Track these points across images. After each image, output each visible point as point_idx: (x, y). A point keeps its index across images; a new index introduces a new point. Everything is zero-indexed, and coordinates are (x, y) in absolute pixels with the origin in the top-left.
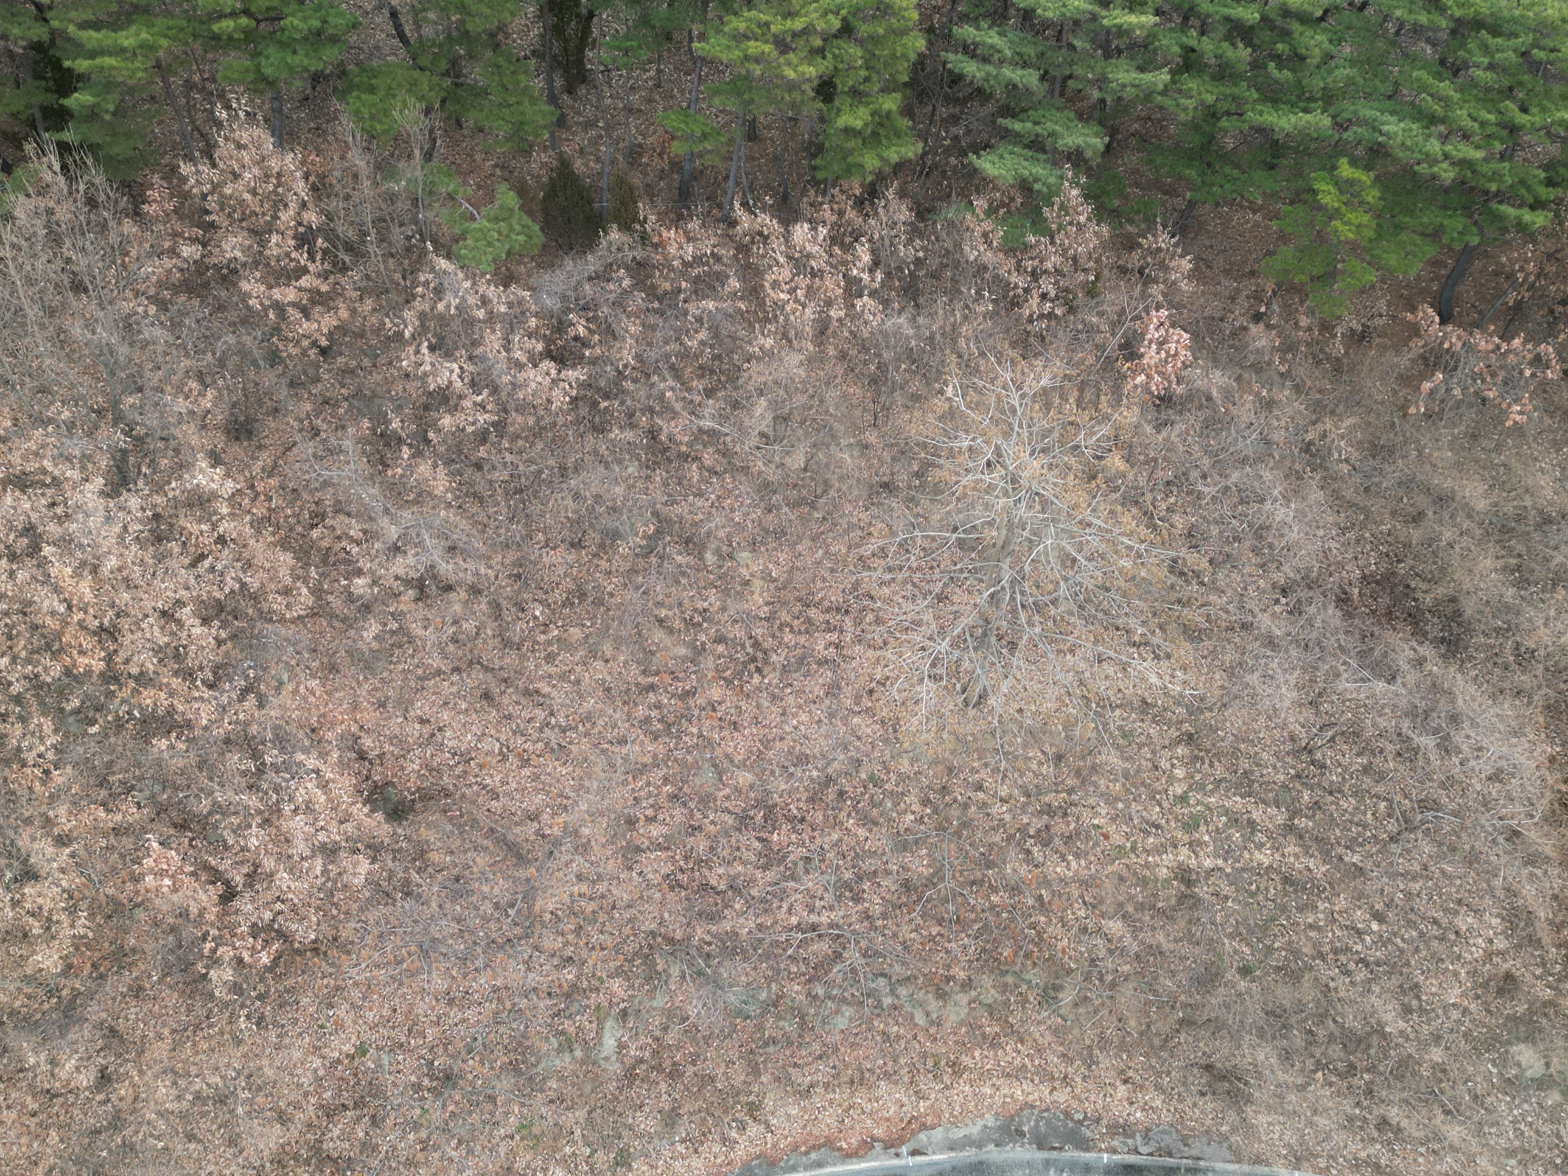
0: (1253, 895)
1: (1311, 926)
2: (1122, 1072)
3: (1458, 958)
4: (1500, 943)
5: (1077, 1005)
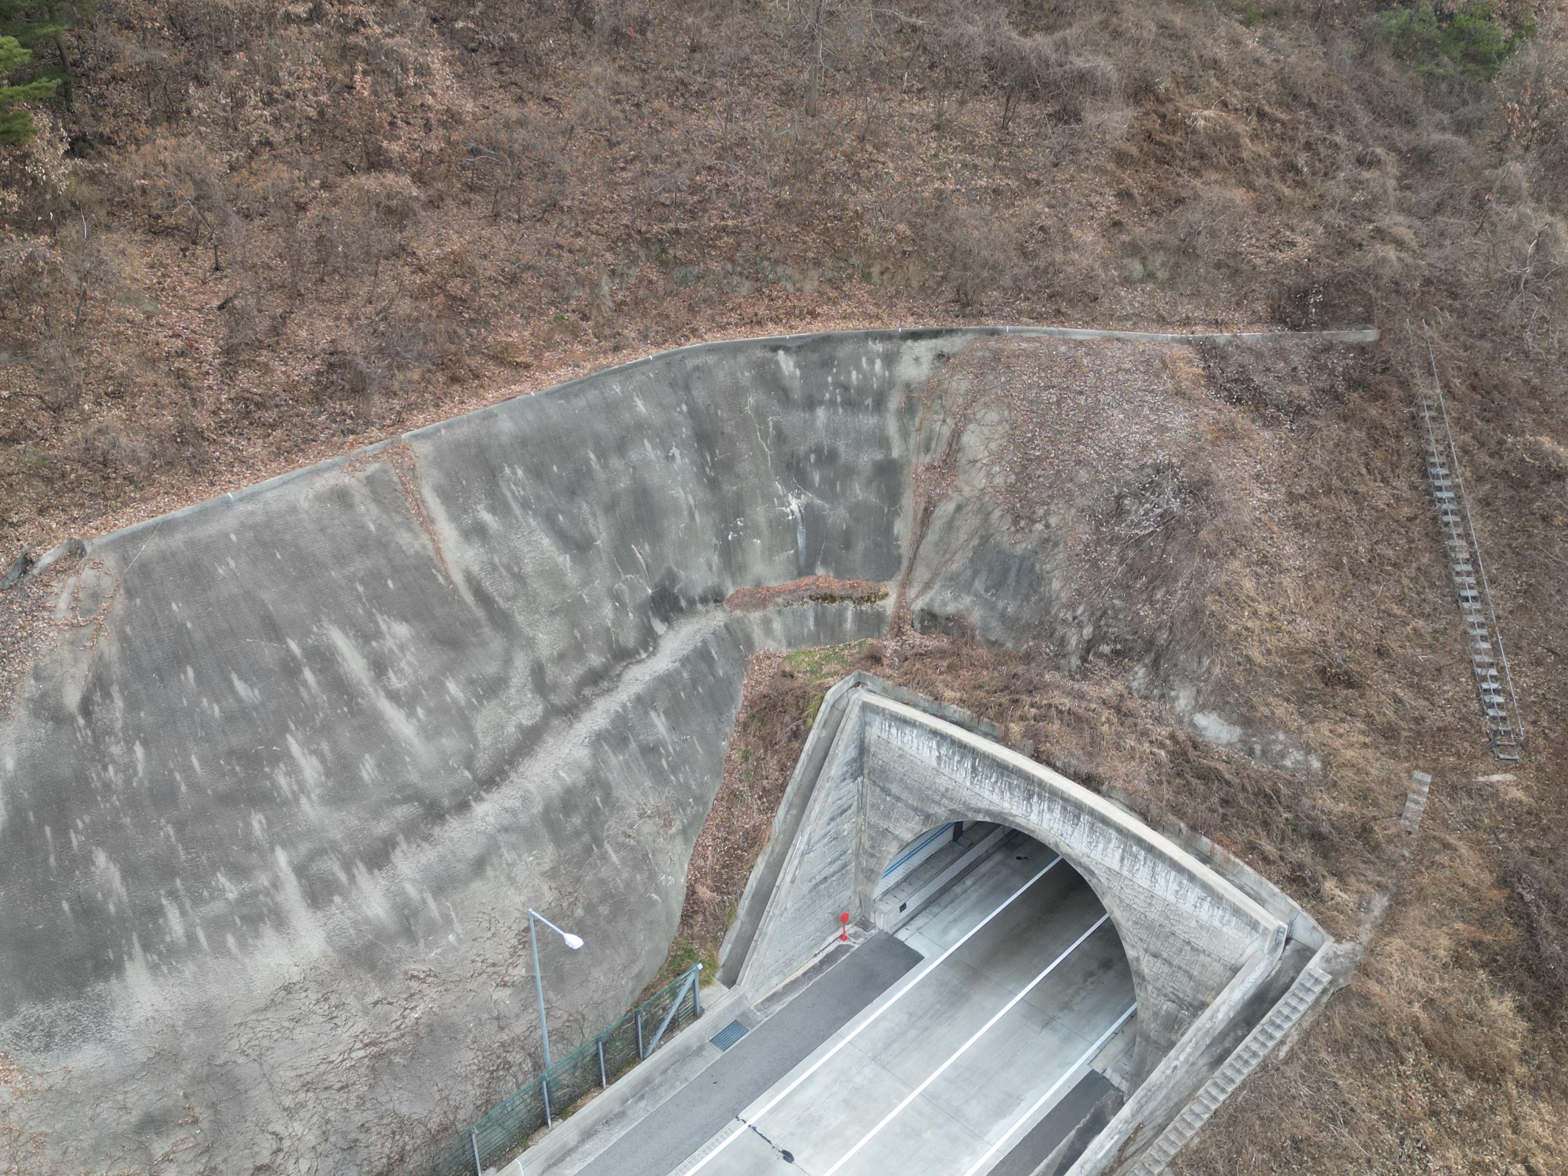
3: (1092, 218)
4: (1114, 208)
5: (882, 273)
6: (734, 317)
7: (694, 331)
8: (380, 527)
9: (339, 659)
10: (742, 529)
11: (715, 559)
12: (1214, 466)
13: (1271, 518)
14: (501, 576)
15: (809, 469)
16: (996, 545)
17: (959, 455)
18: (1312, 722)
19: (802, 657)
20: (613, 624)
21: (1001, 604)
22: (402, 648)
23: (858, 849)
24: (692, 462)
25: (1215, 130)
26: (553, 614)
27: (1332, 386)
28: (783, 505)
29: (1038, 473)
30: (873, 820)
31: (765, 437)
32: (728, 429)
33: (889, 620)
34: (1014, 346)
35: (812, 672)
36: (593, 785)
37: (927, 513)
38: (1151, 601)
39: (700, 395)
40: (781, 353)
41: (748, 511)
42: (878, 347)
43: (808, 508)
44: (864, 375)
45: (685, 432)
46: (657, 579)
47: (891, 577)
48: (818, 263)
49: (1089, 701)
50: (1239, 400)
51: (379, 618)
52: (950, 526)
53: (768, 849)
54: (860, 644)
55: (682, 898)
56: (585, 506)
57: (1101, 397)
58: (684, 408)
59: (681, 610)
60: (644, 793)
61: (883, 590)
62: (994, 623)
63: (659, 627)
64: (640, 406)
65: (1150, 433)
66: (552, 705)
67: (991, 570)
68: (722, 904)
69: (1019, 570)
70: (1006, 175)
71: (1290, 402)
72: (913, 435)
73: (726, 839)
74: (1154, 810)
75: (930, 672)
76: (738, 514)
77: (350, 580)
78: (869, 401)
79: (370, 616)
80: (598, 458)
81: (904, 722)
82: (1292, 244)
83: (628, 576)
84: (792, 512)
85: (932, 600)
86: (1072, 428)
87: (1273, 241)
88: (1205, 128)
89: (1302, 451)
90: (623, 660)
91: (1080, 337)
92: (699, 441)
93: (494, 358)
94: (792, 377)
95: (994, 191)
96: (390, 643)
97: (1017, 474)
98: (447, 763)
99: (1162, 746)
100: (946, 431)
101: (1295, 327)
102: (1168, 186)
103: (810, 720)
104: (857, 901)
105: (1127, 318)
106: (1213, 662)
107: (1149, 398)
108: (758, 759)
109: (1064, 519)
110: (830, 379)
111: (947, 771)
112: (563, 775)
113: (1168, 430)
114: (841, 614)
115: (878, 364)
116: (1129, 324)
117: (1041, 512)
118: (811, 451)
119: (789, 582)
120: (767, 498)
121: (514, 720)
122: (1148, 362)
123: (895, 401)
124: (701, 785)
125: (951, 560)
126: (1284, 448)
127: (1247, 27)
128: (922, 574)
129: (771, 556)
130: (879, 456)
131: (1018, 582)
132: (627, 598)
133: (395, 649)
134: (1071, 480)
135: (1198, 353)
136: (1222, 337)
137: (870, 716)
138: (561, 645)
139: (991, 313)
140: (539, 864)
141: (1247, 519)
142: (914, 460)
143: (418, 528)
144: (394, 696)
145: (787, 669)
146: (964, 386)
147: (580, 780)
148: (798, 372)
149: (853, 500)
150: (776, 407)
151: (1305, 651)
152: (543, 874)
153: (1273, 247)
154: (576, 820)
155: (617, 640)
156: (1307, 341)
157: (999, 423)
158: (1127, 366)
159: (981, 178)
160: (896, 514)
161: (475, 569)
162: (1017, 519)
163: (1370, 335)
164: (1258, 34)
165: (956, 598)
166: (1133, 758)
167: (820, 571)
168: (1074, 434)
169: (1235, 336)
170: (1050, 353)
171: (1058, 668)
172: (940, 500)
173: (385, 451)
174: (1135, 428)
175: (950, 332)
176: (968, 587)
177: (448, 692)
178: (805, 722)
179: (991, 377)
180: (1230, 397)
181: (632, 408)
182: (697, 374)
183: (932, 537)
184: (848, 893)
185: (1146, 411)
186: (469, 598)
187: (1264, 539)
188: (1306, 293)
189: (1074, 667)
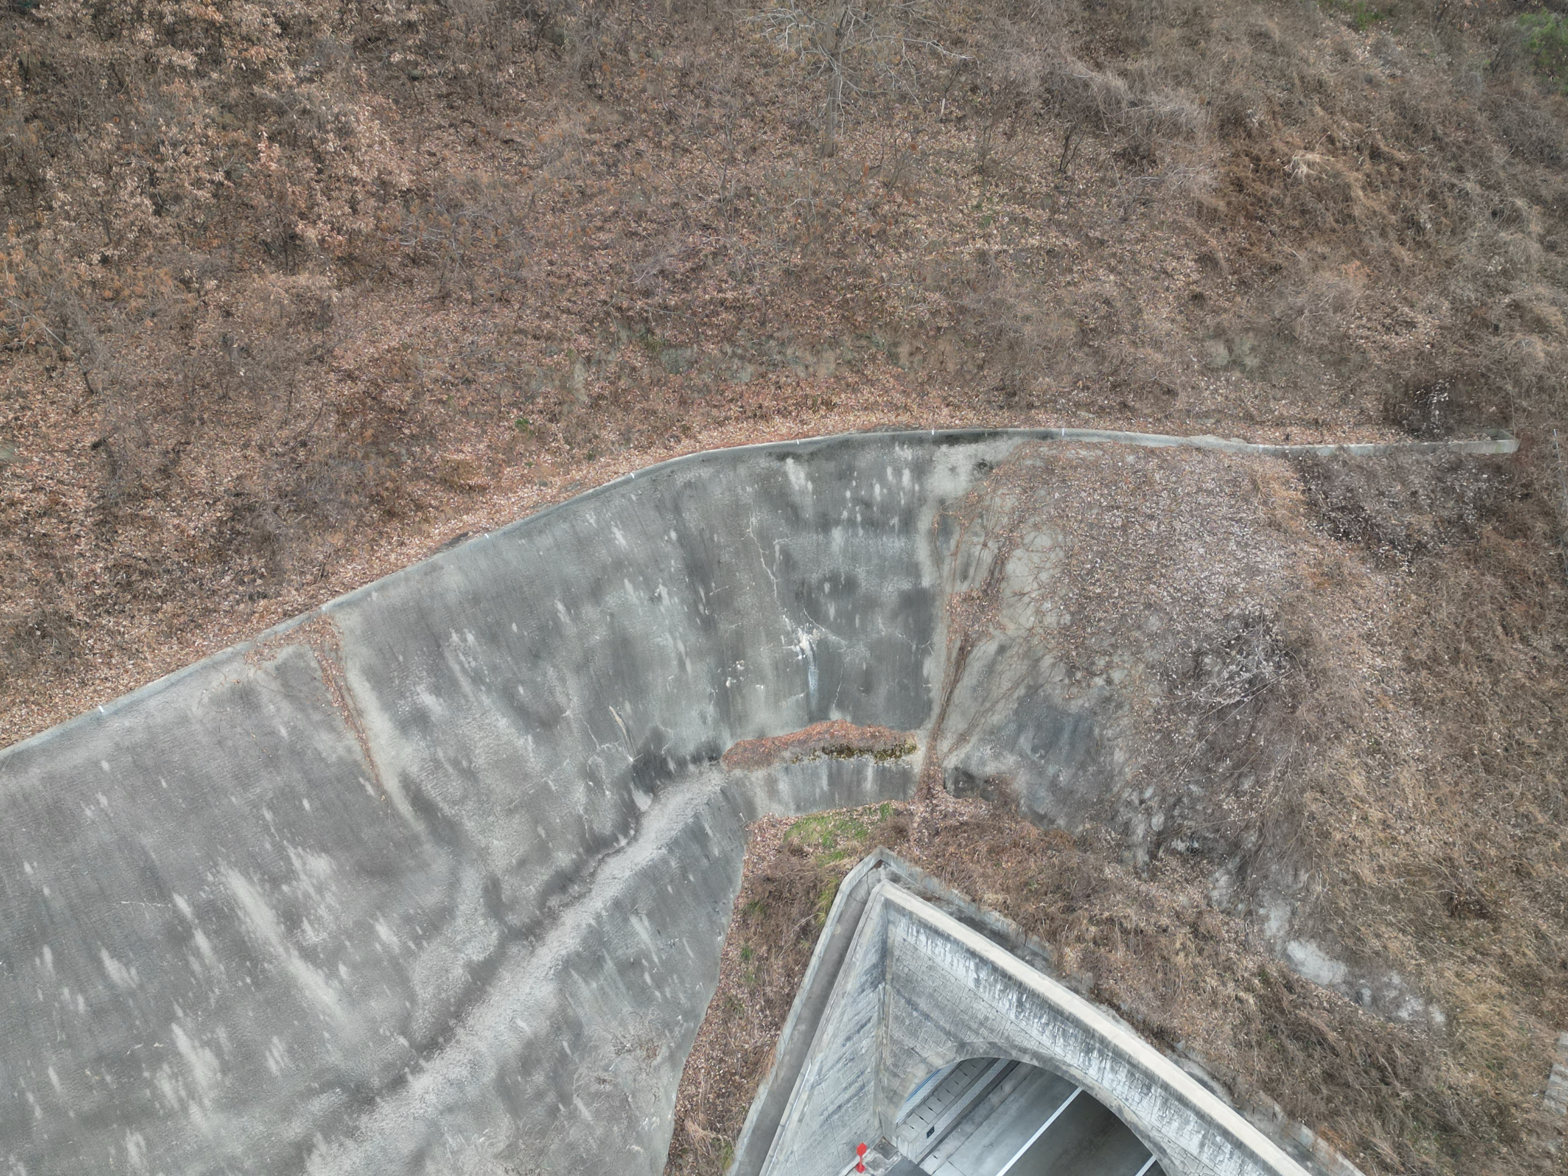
0: (1028, 267)
1: (1069, 283)
2: (945, 399)
3: (1167, 289)
4: (1195, 276)
5: (911, 354)
6: (734, 410)
7: (686, 429)
8: (293, 730)
9: (240, 914)
10: (742, 673)
11: (711, 710)
12: (1315, 622)
13: (1385, 692)
14: (446, 775)
15: (822, 600)
16: (1047, 698)
17: (1003, 585)
18: (1434, 961)
19: (813, 825)
20: (586, 810)
21: (1051, 770)
22: (320, 889)
23: (878, 1066)
24: (683, 601)
25: (1320, 179)
26: (510, 812)
27: (1461, 517)
28: (791, 642)
29: (1099, 615)
30: (897, 1035)
31: (770, 562)
32: (725, 557)
33: (918, 778)
34: (1071, 454)
35: (825, 846)
36: (559, 1028)
37: (964, 651)
38: (1238, 794)
39: (692, 517)
40: (790, 461)
41: (750, 652)
42: (906, 454)
43: (822, 645)
44: (890, 490)
45: (674, 564)
46: (640, 743)
47: (919, 725)
48: (834, 343)
49: (1159, 913)
50: (1346, 534)
51: (291, 852)
52: (990, 670)
53: (770, 1077)
54: (883, 809)
55: (668, 1135)
56: (551, 672)
57: (1177, 525)
58: (673, 535)
59: (669, 775)
60: (623, 1023)
61: (910, 742)
62: (1042, 793)
63: (643, 801)
64: (620, 538)
65: (1237, 574)
66: (510, 928)
67: (1039, 727)
68: (715, 1144)
69: (1074, 731)
70: (1063, 233)
71: (1408, 536)
72: (948, 561)
73: (721, 1060)
74: (1242, 1083)
75: (966, 858)
76: (736, 658)
77: (255, 806)
78: (895, 521)
79: (280, 850)
80: (568, 610)
81: (935, 932)
82: (1411, 325)
83: (604, 746)
84: (803, 651)
85: (968, 757)
86: (1139, 562)
87: (1388, 321)
88: (1308, 176)
89: (1422, 603)
90: (598, 852)
91: (1151, 445)
92: (690, 575)
93: (444, 481)
94: (803, 492)
95: (1049, 252)
96: (305, 885)
97: (1072, 614)
98: (377, 1032)
99: (1249, 989)
100: (987, 557)
101: (1413, 431)
102: (1260, 251)
103: (822, 915)
104: (876, 1123)
105: (1207, 415)
106: (1312, 877)
107: (1236, 529)
108: (760, 959)
109: (1129, 675)
110: (848, 494)
111: (986, 996)
112: (521, 1023)
113: (1259, 572)
114: (859, 771)
115: (907, 475)
116: (1210, 423)
117: (1101, 662)
118: (825, 579)
119: (798, 730)
120: (773, 636)
121: (462, 958)
122: (1235, 483)
123: (926, 521)
124: (692, 996)
125: (991, 709)
126: (1400, 600)
127: (1356, 30)
128: (956, 723)
129: (777, 702)
130: (906, 585)
131: (1072, 745)
132: (603, 774)
133: (312, 891)
134: (1139, 627)
135: (1296, 470)
136: (1325, 449)
137: (893, 915)
138: (522, 850)
139: (1043, 405)
140: (492, 1144)
141: (1356, 694)
142: (948, 589)
143: (340, 724)
144: (309, 954)
145: (796, 841)
146: (1010, 502)
147: (543, 1025)
148: (810, 486)
149: (875, 636)
150: (784, 528)
151: (1425, 870)
152: (496, 1156)
153: (1388, 329)
154: (539, 1078)
155: (591, 829)
156: (1430, 457)
157: (1052, 548)
158: (1210, 485)
159: (1032, 235)
160: (926, 652)
161: (414, 769)
162: (1071, 670)
163: (1508, 446)
164: (1370, 41)
165: (997, 756)
166: (1214, 1004)
167: (835, 715)
168: (1142, 570)
169: (1341, 448)
170: (1115, 465)
171: (1120, 861)
172: (979, 639)
173: (301, 628)
174: (1218, 567)
175: (994, 435)
176: (1011, 745)
177: (378, 939)
178: (816, 917)
179: (1043, 493)
180: (1336, 530)
181: (609, 541)
182: (688, 492)
183: (969, 679)
184: (867, 1116)
185: (1233, 546)
186: (404, 807)
187: (1376, 720)
188: (1428, 390)
189: (1140, 864)
